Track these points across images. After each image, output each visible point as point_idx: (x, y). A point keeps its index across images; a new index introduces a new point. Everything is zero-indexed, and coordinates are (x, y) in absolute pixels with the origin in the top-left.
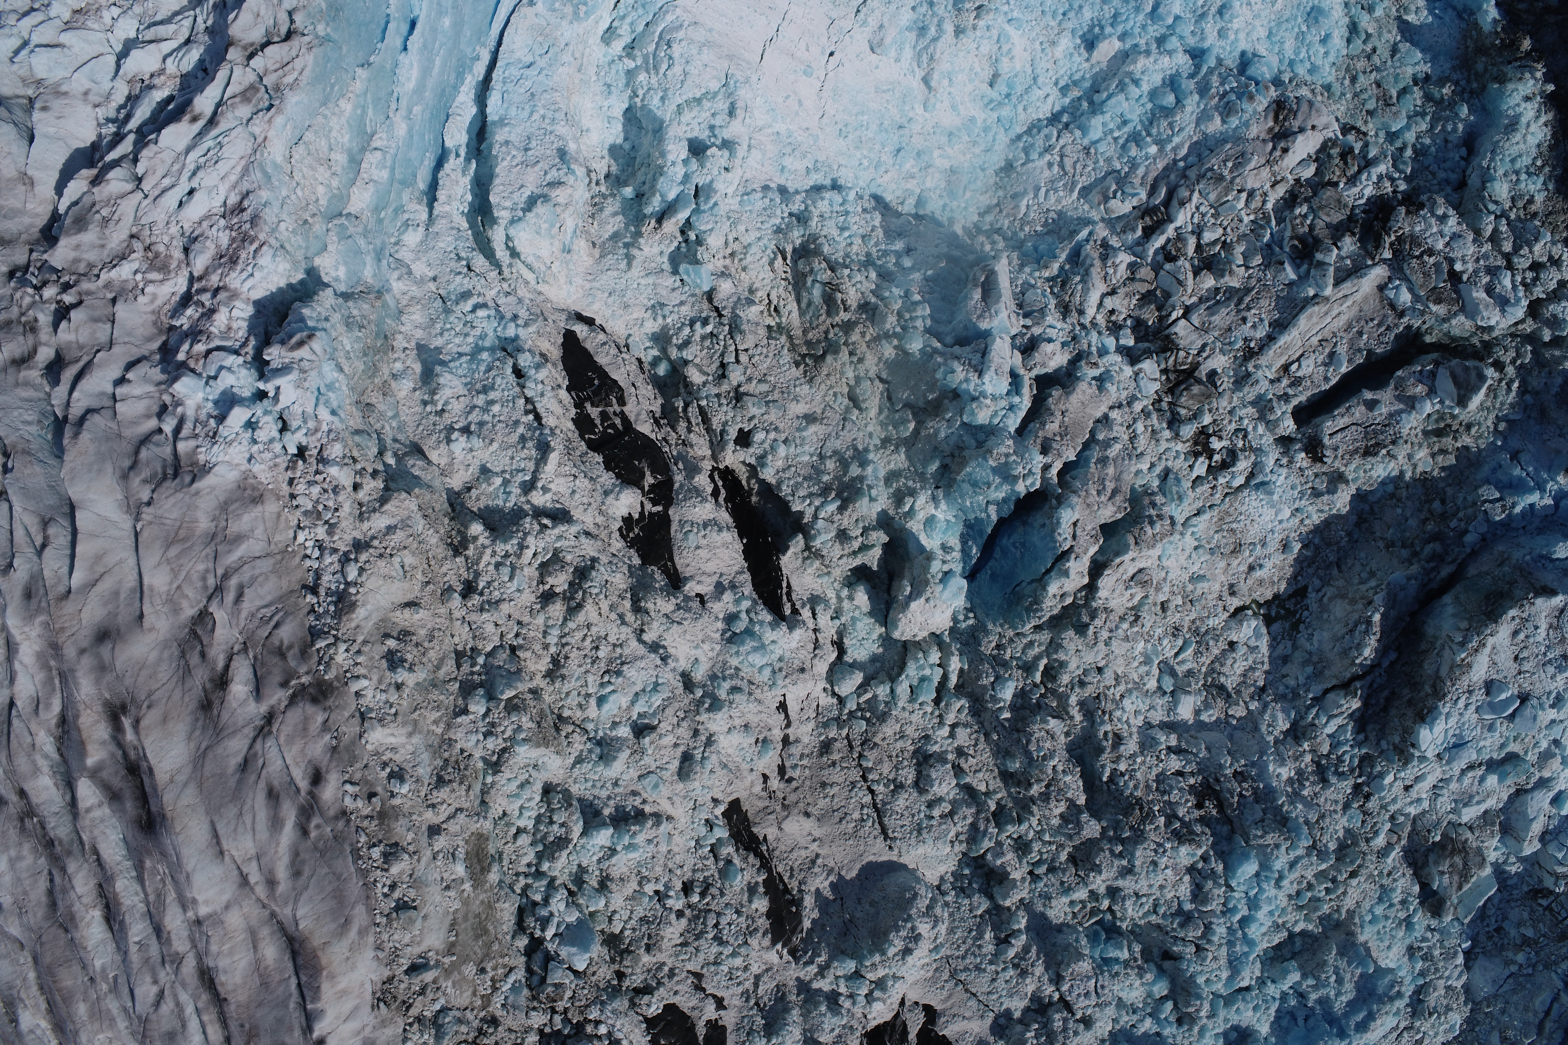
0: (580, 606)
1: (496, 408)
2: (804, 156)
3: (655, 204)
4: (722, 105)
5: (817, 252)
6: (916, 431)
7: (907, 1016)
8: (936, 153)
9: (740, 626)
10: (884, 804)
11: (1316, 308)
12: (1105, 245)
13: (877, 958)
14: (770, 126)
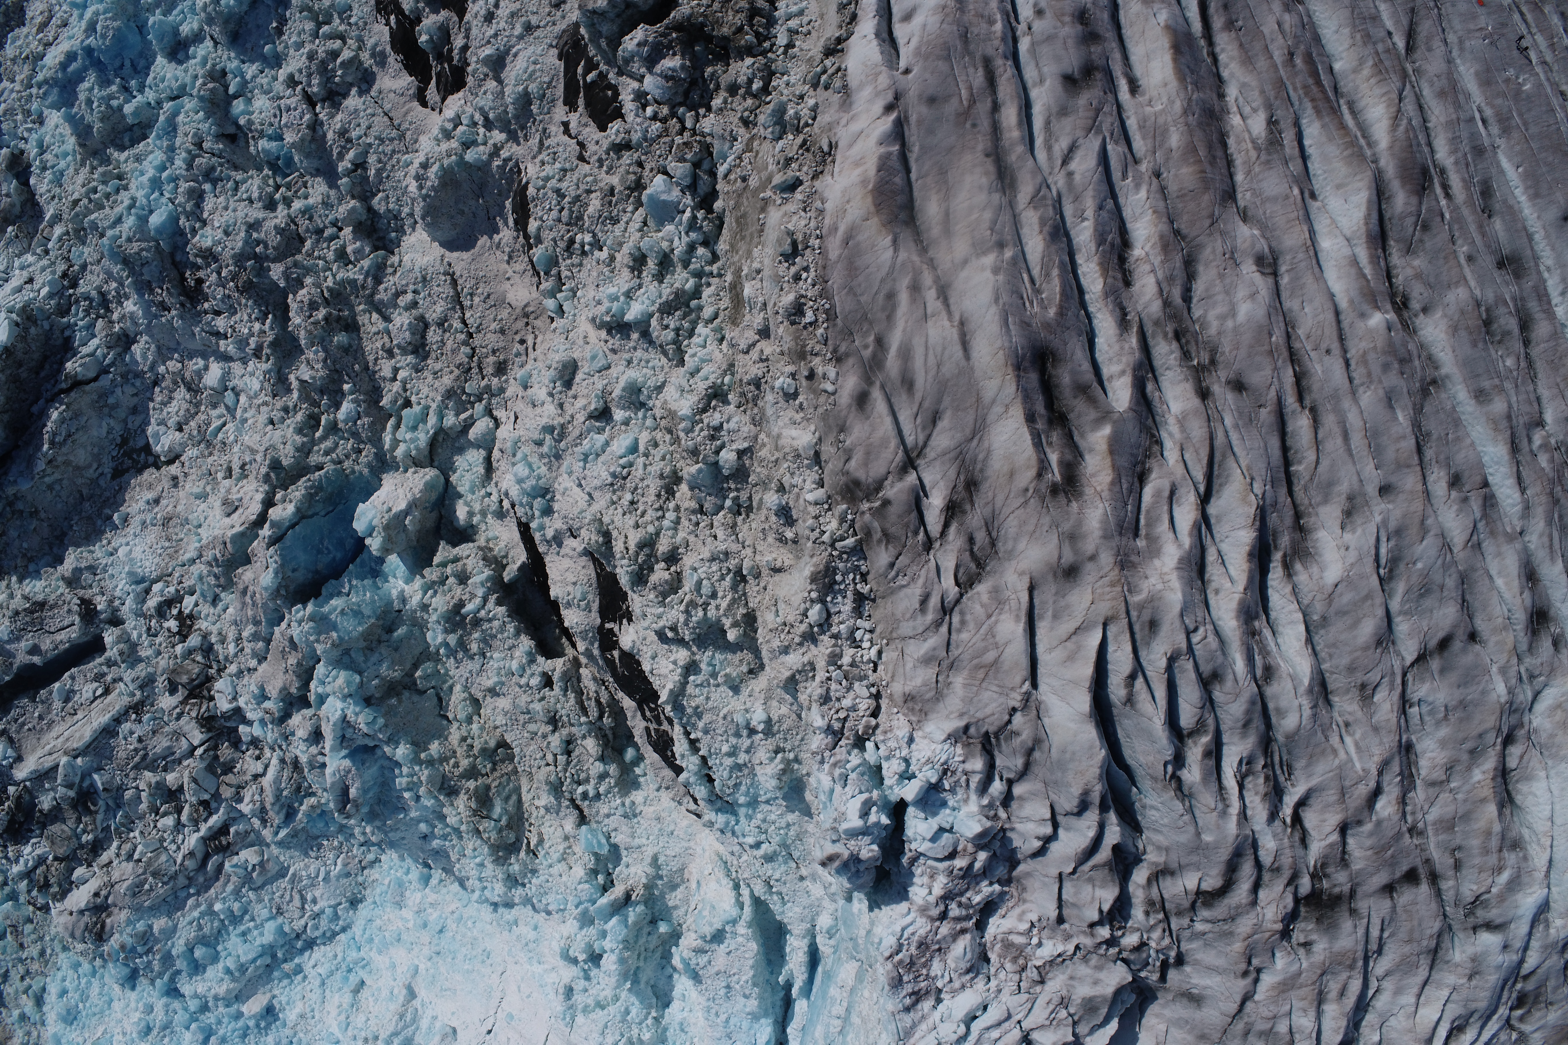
0: (641, 546)
1: (725, 748)
2: (519, 937)
3: (633, 914)
4: (579, 998)
5: (495, 848)
6: (416, 666)
7: (438, 98)
8: (410, 925)
9: (538, 503)
10: (453, 308)
11: (75, 746)
12: (264, 822)
13: (446, 162)
14: (546, 971)
